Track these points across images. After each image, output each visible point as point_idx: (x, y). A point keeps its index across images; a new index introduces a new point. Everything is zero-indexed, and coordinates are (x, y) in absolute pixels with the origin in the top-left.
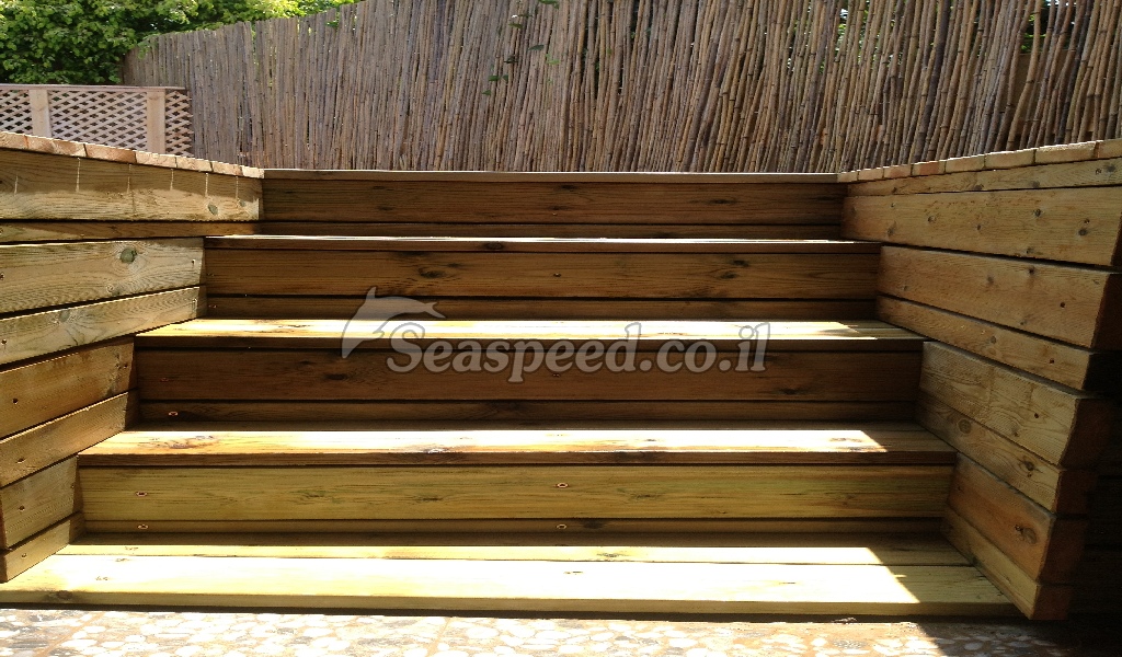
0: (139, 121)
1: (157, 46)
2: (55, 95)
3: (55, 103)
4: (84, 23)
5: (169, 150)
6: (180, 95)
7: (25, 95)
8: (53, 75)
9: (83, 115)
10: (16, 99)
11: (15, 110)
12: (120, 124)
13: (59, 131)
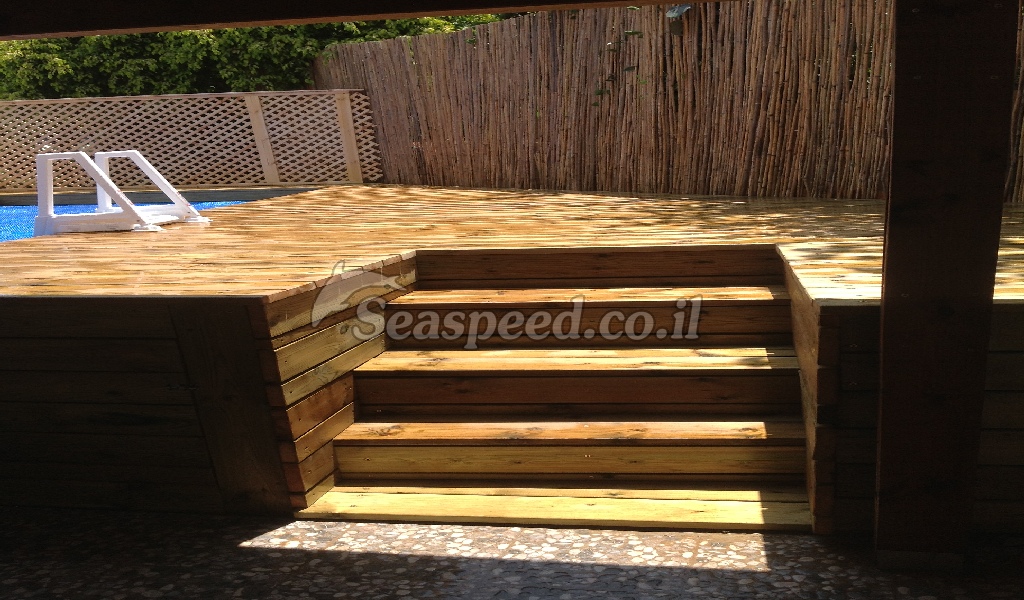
0: (333, 118)
1: (337, 53)
2: (265, 100)
3: (266, 106)
5: (359, 141)
6: (361, 95)
7: (242, 101)
8: (259, 80)
9: (289, 115)
10: (236, 105)
11: (237, 113)
12: (318, 121)
13: (273, 129)
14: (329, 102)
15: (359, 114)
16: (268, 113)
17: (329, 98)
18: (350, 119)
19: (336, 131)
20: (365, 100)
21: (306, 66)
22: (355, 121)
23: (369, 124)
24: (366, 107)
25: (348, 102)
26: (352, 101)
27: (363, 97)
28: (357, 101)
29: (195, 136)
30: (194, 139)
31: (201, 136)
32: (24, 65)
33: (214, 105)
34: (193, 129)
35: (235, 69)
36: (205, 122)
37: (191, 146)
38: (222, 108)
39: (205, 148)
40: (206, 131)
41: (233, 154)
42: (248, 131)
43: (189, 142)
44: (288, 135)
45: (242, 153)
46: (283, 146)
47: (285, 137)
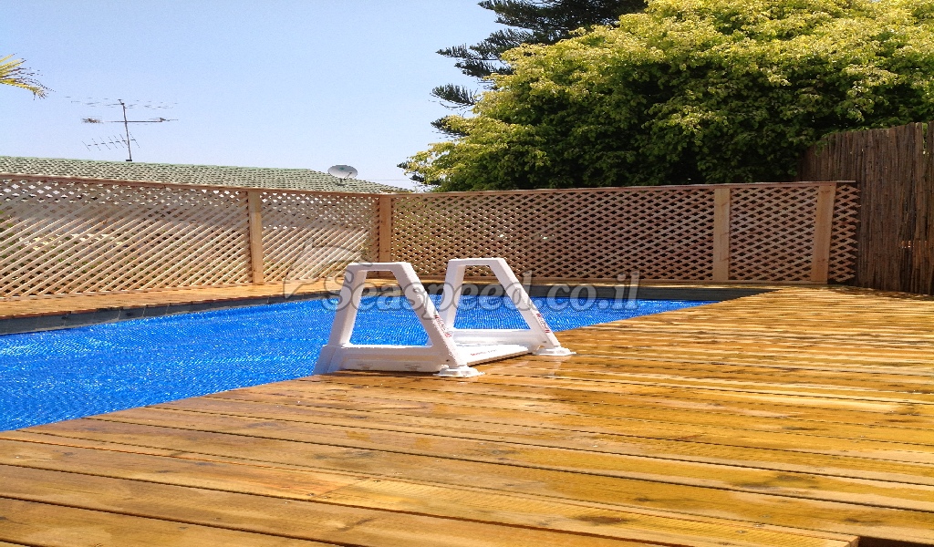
0: (809, 212)
1: (834, 144)
2: (736, 192)
4: (770, 126)
5: (834, 237)
6: (850, 188)
7: (711, 193)
8: (738, 172)
9: (759, 209)
10: (703, 197)
11: (702, 206)
12: (791, 215)
13: (737, 223)
14: (809, 194)
15: (843, 208)
16: (736, 206)
17: (811, 191)
18: (830, 212)
19: (809, 226)
20: (854, 193)
21: (794, 157)
22: (835, 216)
23: (850, 219)
24: (853, 201)
25: (832, 196)
26: (838, 193)
27: (852, 189)
28: (844, 193)
30: (648, 232)
31: (655, 228)
32: (506, 158)
33: (679, 197)
34: (650, 222)
35: (715, 161)
36: (665, 215)
37: (642, 239)
38: (687, 200)
39: (656, 241)
40: (663, 225)
41: (685, 248)
42: (709, 224)
43: (642, 235)
44: (751, 230)
45: (695, 248)
46: (743, 241)
47: (748, 232)
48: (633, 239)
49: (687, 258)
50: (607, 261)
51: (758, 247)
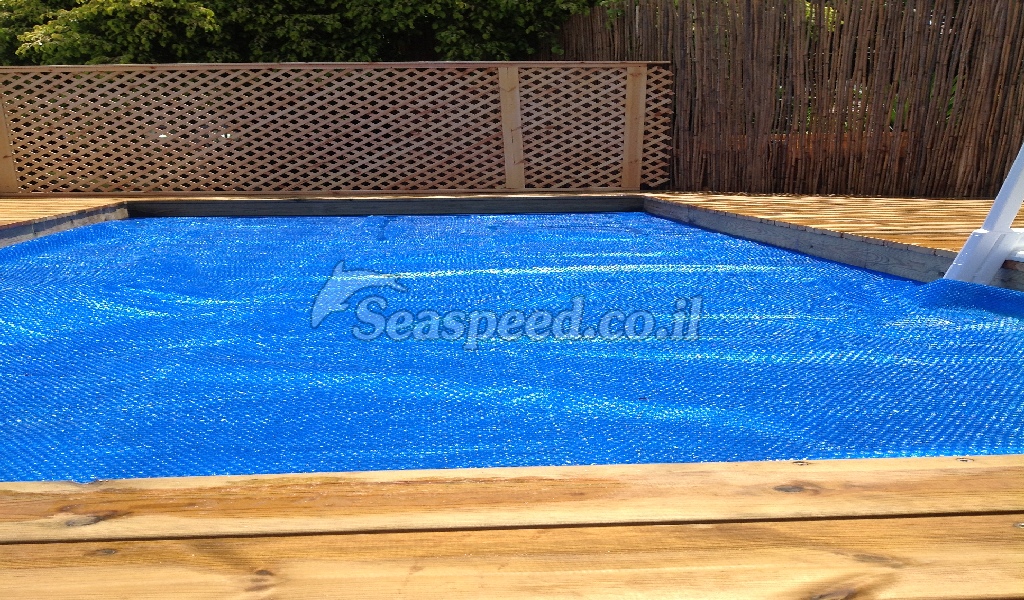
0: (617, 101)
2: (525, 73)
3: (525, 82)
5: (647, 133)
7: (491, 74)
9: (555, 96)
10: (482, 79)
11: (482, 92)
12: (595, 105)
13: (528, 114)
14: (615, 78)
15: (655, 96)
16: (526, 92)
17: (617, 73)
19: (617, 119)
20: (666, 77)
22: (647, 106)
23: (664, 110)
24: (666, 87)
25: (644, 81)
26: (649, 77)
27: (664, 72)
28: (655, 77)
29: (416, 121)
30: (414, 126)
31: (424, 121)
33: (450, 78)
34: (415, 112)
36: (434, 103)
37: (408, 135)
38: (461, 83)
39: (427, 139)
40: (434, 116)
41: (466, 148)
42: (494, 116)
43: (406, 131)
44: (548, 123)
45: (478, 148)
46: (538, 137)
47: (543, 126)
48: (395, 136)
49: (470, 161)
50: (363, 167)
51: (557, 146)
